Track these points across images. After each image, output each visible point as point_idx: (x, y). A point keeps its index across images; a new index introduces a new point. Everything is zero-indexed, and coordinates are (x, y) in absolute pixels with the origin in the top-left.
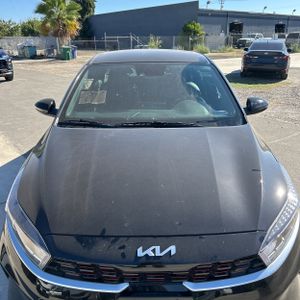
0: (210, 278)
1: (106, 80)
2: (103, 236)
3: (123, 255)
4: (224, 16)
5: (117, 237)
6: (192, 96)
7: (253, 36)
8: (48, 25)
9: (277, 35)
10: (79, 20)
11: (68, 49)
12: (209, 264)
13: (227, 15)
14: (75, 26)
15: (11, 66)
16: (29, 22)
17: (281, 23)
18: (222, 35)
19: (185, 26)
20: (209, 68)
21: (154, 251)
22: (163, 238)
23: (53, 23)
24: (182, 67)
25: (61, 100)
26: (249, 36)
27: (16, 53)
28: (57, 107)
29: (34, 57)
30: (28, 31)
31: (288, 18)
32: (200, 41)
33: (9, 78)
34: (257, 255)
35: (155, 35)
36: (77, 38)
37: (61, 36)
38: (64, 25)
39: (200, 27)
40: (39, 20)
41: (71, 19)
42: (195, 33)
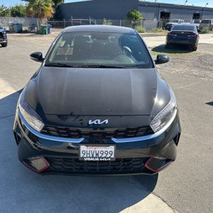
0: (125, 137)
1: (72, 45)
2: (71, 115)
3: (82, 123)
4: (156, 6)
5: (79, 116)
6: (124, 52)
7: (177, 22)
8: (31, 9)
9: (194, 21)
10: (53, 6)
11: (45, 27)
12: (125, 129)
13: (159, 6)
14: (50, 11)
15: (6, 36)
16: (17, 7)
17: (197, 12)
18: (155, 20)
19: (129, 13)
20: (136, 37)
21: (97, 122)
22: (102, 117)
23: (35, 8)
24: (119, 36)
25: (46, 53)
26: (174, 22)
27: (8, 29)
28: (43, 57)
29: (21, 31)
30: (16, 13)
31: (203, 9)
32: (139, 24)
33: (4, 45)
34: (149, 126)
35: (107, 19)
36: (51, 19)
37: (40, 17)
38: (42, 10)
39: (139, 15)
40: (24, 5)
41: (47, 6)
42: (136, 18)
